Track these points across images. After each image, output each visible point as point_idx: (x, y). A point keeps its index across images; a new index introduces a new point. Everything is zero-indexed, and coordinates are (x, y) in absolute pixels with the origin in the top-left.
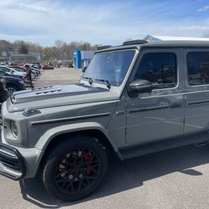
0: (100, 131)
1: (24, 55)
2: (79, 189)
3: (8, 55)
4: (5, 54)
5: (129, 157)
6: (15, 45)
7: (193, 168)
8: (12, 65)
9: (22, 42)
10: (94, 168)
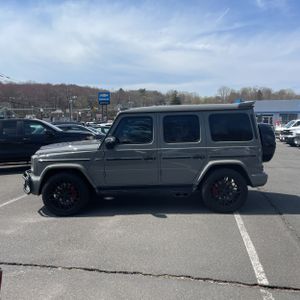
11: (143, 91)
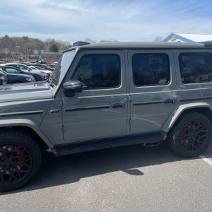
0: (30, 128)
1: (53, 53)
2: (10, 180)
3: (40, 54)
4: (36, 52)
5: (65, 154)
6: (47, 43)
7: (138, 169)
8: (42, 63)
9: (53, 40)
10: (26, 163)
11: (26, 38)
